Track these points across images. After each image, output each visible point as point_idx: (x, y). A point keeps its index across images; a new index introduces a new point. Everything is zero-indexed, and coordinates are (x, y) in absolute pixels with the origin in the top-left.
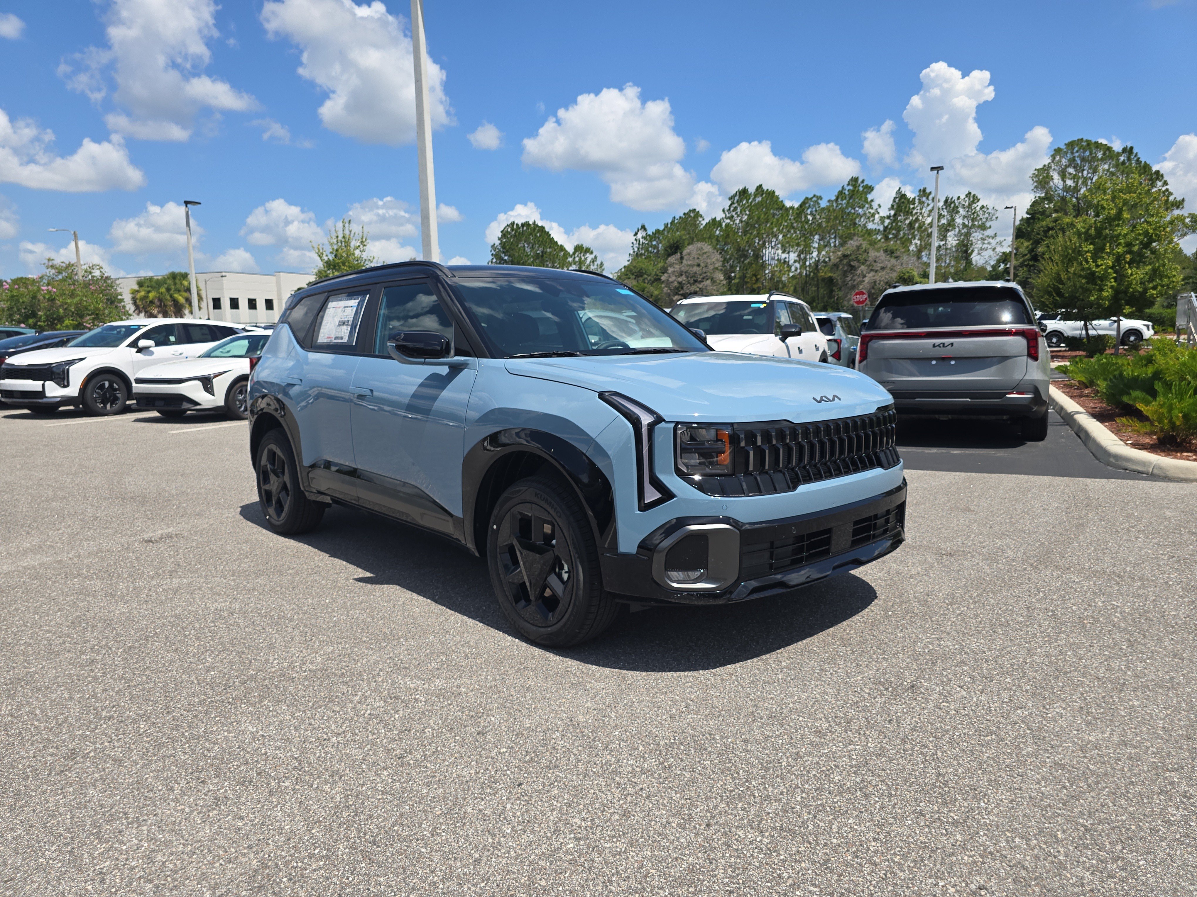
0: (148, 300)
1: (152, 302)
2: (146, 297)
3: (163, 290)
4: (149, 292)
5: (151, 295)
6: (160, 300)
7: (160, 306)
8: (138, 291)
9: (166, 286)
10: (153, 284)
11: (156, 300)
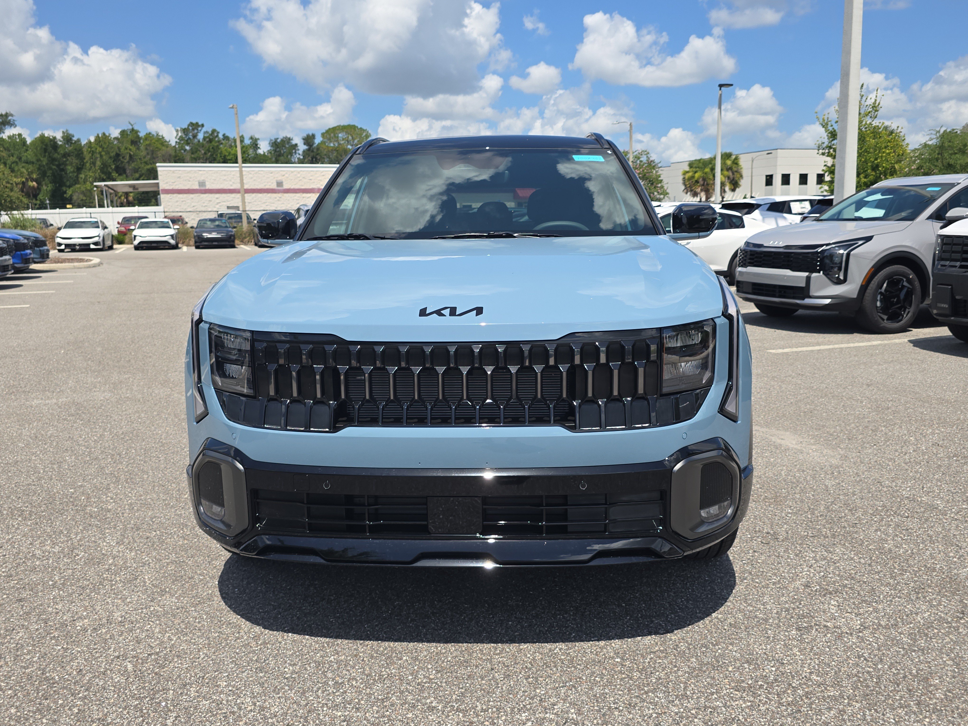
0: (694, 180)
1: (697, 182)
2: (693, 177)
3: (707, 170)
4: (696, 172)
5: (697, 175)
6: (704, 180)
7: (703, 185)
8: (687, 172)
9: (710, 166)
10: (701, 165)
11: (701, 180)
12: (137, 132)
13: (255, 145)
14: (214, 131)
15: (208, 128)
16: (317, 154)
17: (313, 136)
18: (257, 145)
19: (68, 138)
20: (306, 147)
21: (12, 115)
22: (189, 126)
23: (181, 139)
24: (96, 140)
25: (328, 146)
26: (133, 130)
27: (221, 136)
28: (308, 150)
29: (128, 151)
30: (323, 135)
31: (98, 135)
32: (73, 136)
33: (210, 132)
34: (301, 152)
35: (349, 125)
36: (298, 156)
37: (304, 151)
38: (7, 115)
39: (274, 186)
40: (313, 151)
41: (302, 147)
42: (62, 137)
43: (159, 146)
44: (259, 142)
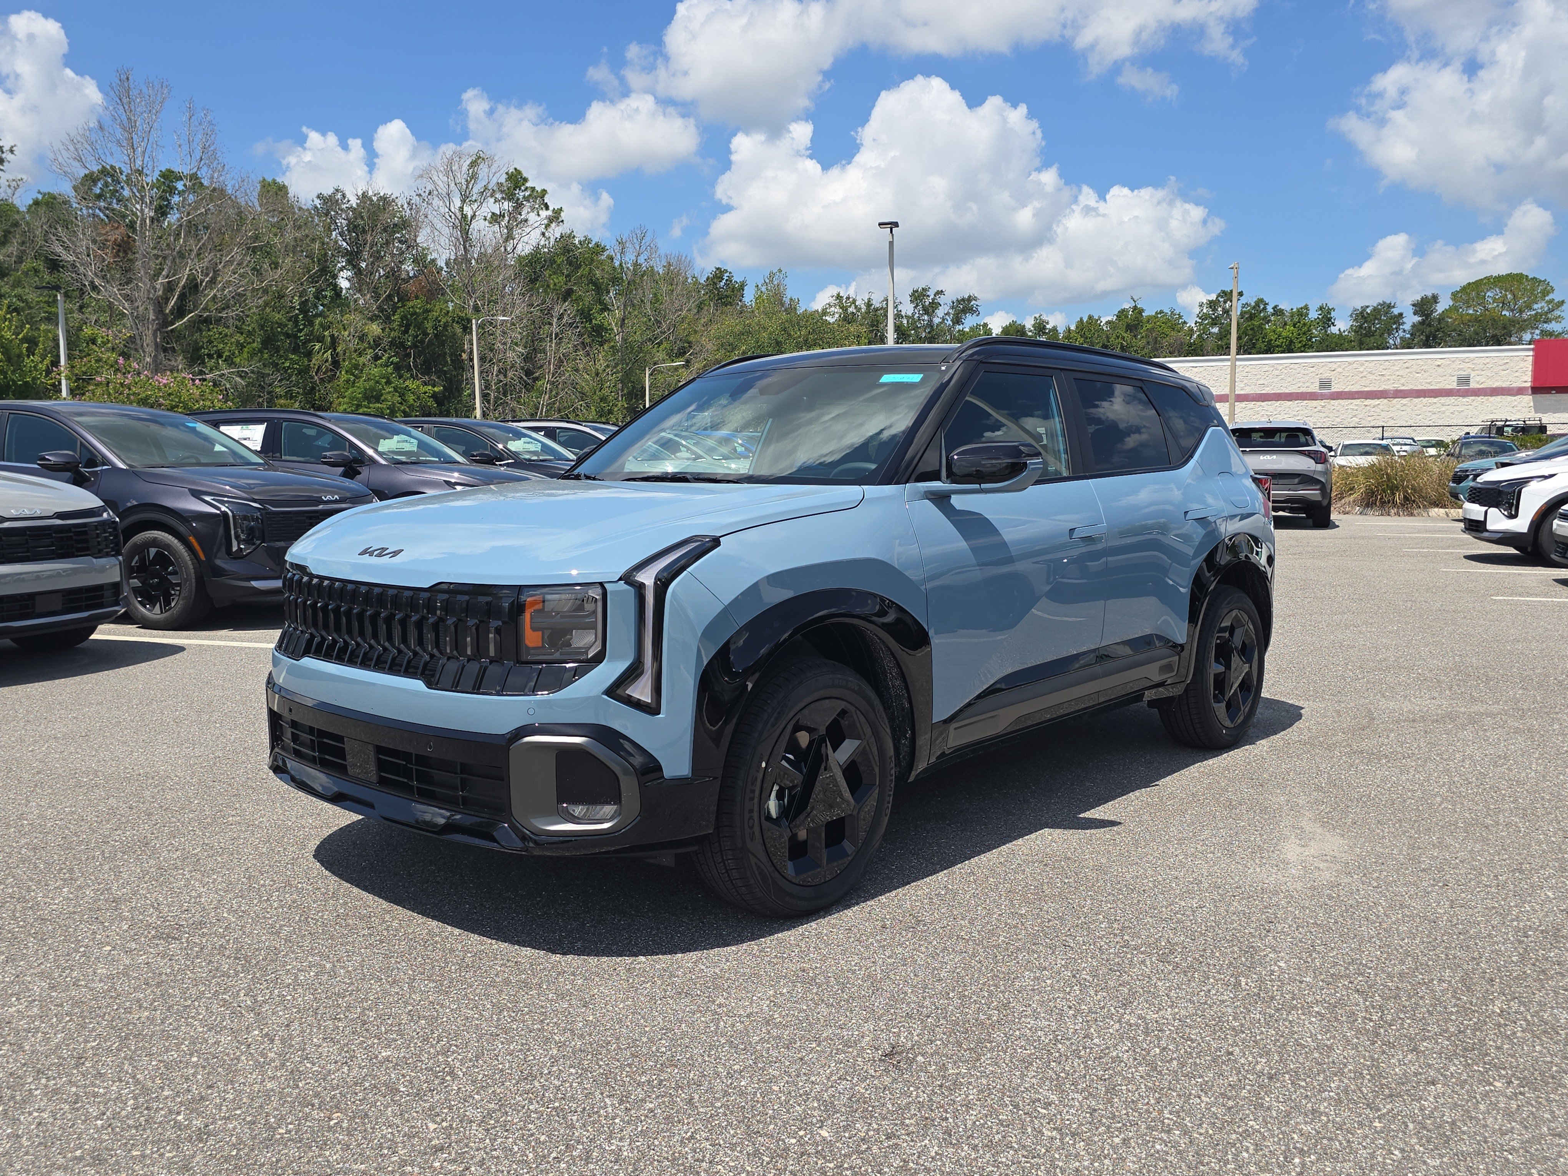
12: (1141, 311)
13: (1326, 319)
14: (1260, 301)
15: (1250, 298)
16: (1438, 330)
17: (1435, 299)
18: (1329, 319)
19: (1040, 327)
20: (1417, 319)
21: (975, 299)
22: (1219, 296)
23: (1204, 317)
24: (1077, 327)
25: (1462, 315)
26: (1135, 308)
27: (1270, 309)
28: (1422, 323)
29: (1120, 340)
30: (1454, 295)
31: (1081, 319)
32: (1048, 323)
33: (1253, 304)
34: (1407, 327)
35: (1509, 275)
36: (1401, 333)
37: (1414, 326)
38: (970, 299)
39: (1315, 388)
40: (1430, 325)
41: (1411, 319)
42: (1034, 326)
43: (1167, 330)
44: (1333, 314)
